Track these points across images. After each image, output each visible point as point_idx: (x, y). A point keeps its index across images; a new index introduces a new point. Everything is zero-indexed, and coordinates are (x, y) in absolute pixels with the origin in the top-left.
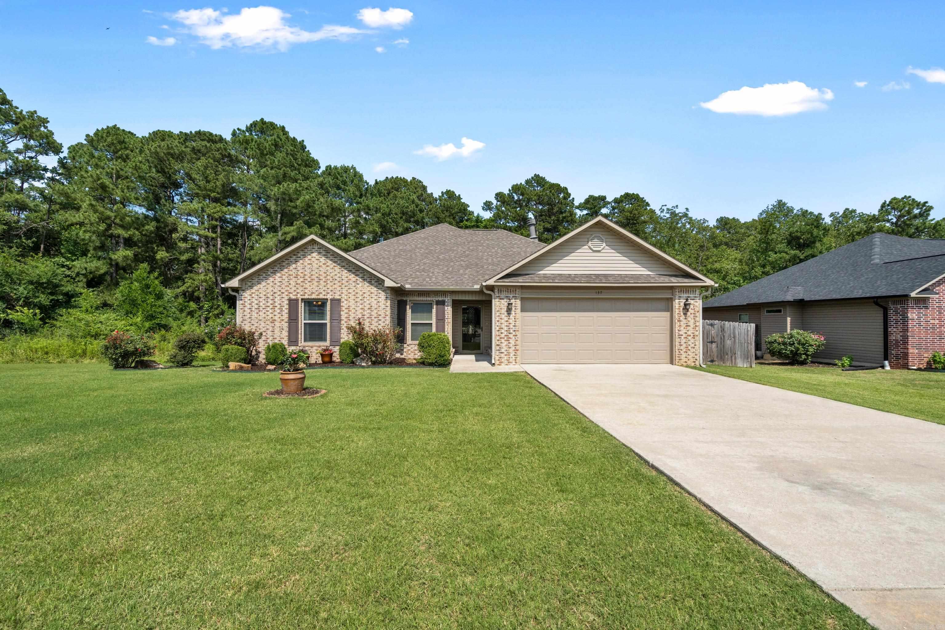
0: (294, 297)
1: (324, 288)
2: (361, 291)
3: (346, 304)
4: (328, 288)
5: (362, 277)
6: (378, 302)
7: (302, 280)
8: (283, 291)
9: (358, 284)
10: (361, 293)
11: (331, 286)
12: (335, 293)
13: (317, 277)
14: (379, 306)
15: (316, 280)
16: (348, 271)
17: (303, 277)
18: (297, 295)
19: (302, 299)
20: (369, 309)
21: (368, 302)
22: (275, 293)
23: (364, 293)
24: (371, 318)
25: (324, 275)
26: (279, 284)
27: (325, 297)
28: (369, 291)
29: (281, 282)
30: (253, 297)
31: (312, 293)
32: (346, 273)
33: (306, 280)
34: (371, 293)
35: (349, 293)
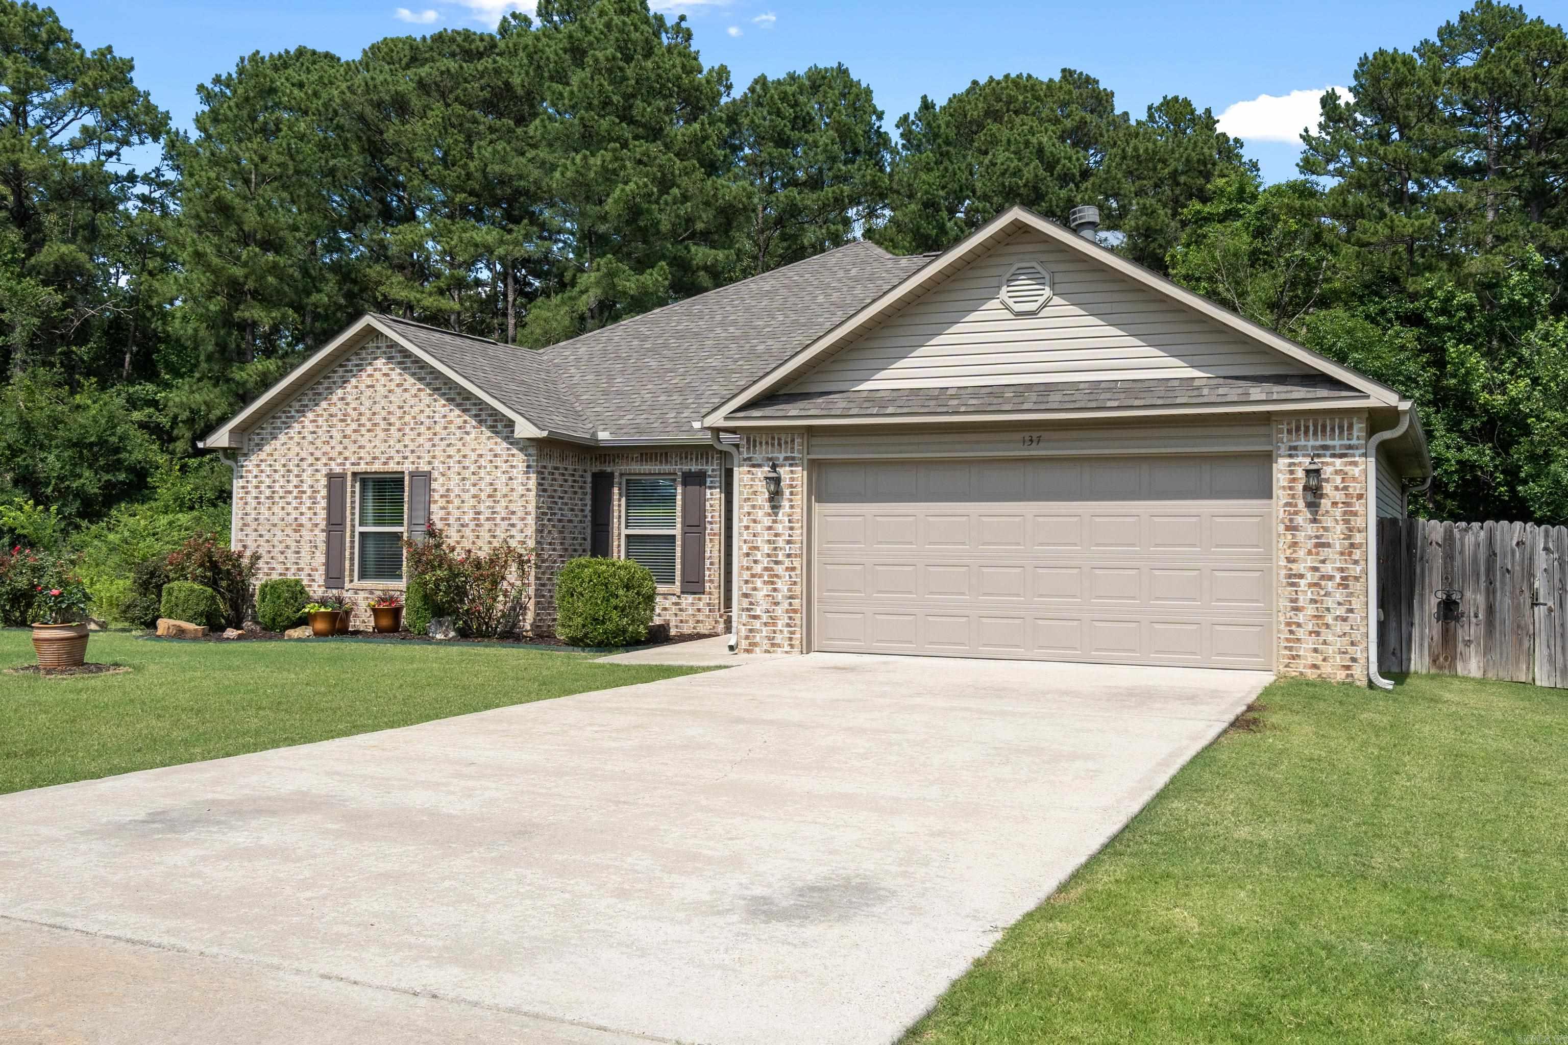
0: (338, 470)
1: (399, 446)
2: (474, 450)
3: (443, 485)
4: (405, 446)
5: (476, 416)
6: (511, 479)
7: (354, 426)
8: (318, 454)
9: (467, 433)
10: (473, 456)
11: (413, 440)
12: (419, 458)
13: (385, 419)
14: (512, 490)
15: (383, 425)
16: (448, 400)
17: (358, 420)
18: (344, 464)
19: (354, 474)
20: (489, 496)
21: (488, 479)
22: (302, 460)
23: (481, 456)
24: (494, 519)
25: (399, 413)
26: (310, 438)
27: (399, 468)
28: (491, 450)
29: (314, 432)
30: (262, 471)
31: (374, 458)
32: (444, 406)
33: (364, 425)
34: (496, 456)
35: (450, 457)
